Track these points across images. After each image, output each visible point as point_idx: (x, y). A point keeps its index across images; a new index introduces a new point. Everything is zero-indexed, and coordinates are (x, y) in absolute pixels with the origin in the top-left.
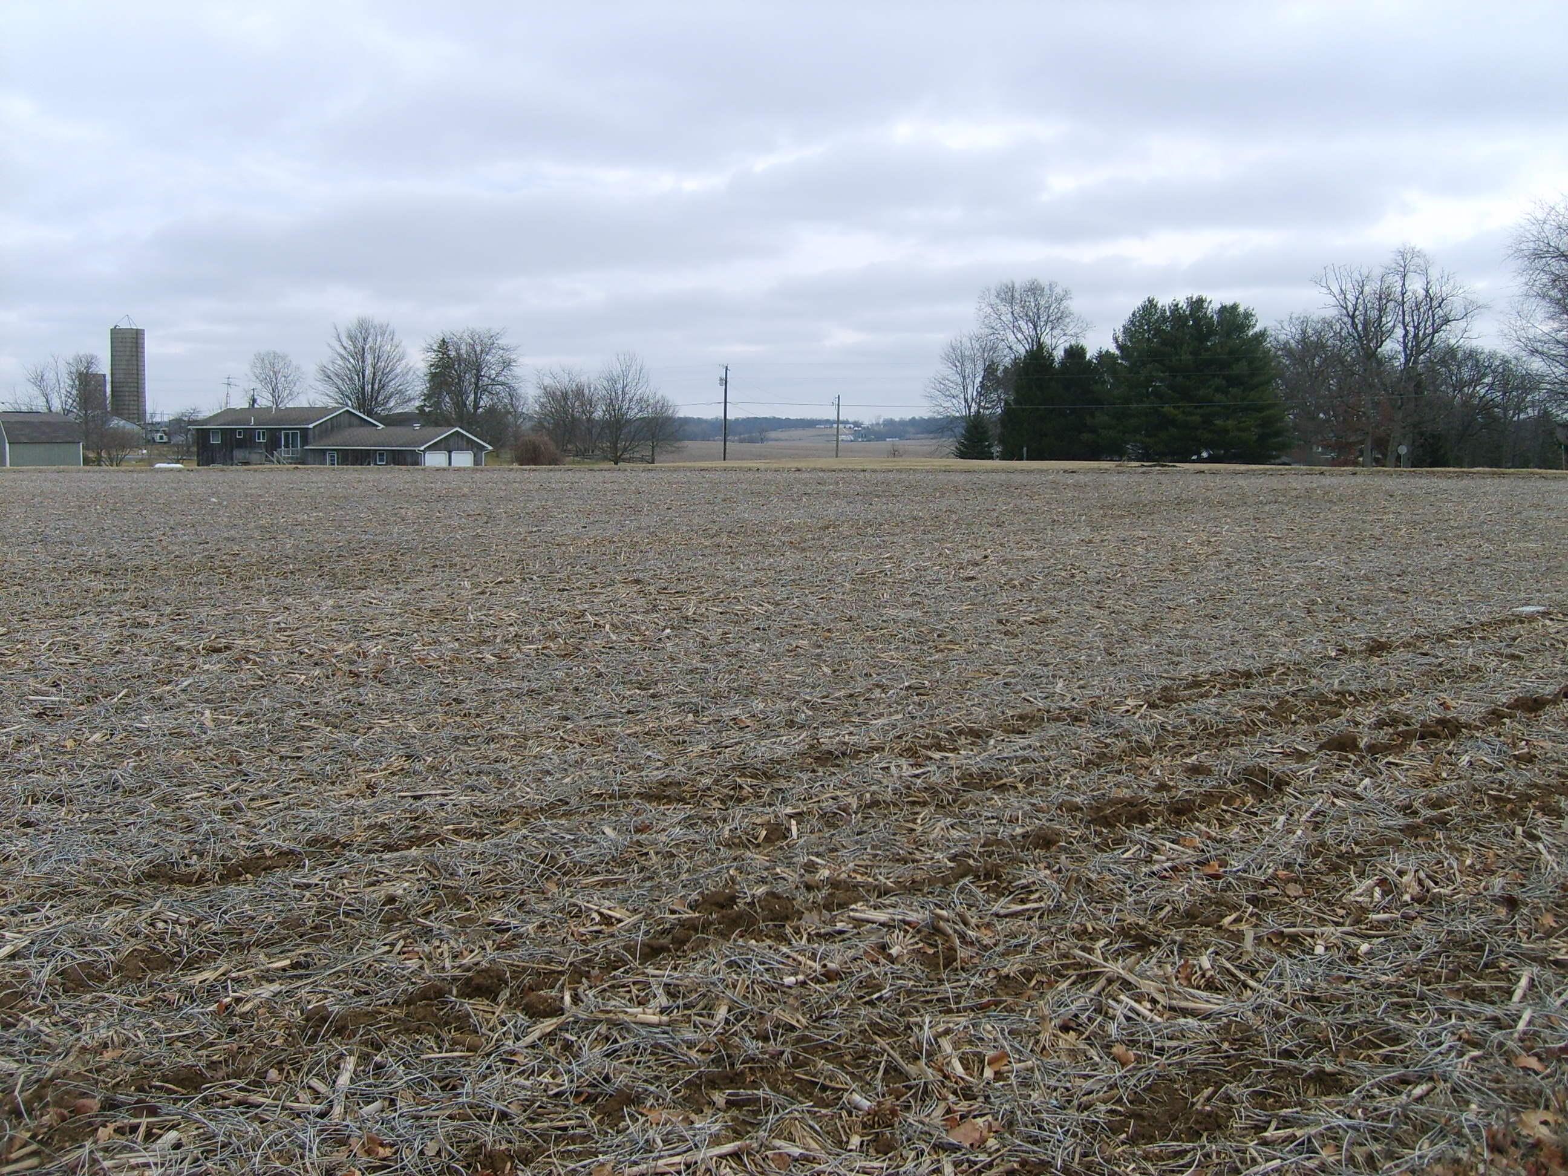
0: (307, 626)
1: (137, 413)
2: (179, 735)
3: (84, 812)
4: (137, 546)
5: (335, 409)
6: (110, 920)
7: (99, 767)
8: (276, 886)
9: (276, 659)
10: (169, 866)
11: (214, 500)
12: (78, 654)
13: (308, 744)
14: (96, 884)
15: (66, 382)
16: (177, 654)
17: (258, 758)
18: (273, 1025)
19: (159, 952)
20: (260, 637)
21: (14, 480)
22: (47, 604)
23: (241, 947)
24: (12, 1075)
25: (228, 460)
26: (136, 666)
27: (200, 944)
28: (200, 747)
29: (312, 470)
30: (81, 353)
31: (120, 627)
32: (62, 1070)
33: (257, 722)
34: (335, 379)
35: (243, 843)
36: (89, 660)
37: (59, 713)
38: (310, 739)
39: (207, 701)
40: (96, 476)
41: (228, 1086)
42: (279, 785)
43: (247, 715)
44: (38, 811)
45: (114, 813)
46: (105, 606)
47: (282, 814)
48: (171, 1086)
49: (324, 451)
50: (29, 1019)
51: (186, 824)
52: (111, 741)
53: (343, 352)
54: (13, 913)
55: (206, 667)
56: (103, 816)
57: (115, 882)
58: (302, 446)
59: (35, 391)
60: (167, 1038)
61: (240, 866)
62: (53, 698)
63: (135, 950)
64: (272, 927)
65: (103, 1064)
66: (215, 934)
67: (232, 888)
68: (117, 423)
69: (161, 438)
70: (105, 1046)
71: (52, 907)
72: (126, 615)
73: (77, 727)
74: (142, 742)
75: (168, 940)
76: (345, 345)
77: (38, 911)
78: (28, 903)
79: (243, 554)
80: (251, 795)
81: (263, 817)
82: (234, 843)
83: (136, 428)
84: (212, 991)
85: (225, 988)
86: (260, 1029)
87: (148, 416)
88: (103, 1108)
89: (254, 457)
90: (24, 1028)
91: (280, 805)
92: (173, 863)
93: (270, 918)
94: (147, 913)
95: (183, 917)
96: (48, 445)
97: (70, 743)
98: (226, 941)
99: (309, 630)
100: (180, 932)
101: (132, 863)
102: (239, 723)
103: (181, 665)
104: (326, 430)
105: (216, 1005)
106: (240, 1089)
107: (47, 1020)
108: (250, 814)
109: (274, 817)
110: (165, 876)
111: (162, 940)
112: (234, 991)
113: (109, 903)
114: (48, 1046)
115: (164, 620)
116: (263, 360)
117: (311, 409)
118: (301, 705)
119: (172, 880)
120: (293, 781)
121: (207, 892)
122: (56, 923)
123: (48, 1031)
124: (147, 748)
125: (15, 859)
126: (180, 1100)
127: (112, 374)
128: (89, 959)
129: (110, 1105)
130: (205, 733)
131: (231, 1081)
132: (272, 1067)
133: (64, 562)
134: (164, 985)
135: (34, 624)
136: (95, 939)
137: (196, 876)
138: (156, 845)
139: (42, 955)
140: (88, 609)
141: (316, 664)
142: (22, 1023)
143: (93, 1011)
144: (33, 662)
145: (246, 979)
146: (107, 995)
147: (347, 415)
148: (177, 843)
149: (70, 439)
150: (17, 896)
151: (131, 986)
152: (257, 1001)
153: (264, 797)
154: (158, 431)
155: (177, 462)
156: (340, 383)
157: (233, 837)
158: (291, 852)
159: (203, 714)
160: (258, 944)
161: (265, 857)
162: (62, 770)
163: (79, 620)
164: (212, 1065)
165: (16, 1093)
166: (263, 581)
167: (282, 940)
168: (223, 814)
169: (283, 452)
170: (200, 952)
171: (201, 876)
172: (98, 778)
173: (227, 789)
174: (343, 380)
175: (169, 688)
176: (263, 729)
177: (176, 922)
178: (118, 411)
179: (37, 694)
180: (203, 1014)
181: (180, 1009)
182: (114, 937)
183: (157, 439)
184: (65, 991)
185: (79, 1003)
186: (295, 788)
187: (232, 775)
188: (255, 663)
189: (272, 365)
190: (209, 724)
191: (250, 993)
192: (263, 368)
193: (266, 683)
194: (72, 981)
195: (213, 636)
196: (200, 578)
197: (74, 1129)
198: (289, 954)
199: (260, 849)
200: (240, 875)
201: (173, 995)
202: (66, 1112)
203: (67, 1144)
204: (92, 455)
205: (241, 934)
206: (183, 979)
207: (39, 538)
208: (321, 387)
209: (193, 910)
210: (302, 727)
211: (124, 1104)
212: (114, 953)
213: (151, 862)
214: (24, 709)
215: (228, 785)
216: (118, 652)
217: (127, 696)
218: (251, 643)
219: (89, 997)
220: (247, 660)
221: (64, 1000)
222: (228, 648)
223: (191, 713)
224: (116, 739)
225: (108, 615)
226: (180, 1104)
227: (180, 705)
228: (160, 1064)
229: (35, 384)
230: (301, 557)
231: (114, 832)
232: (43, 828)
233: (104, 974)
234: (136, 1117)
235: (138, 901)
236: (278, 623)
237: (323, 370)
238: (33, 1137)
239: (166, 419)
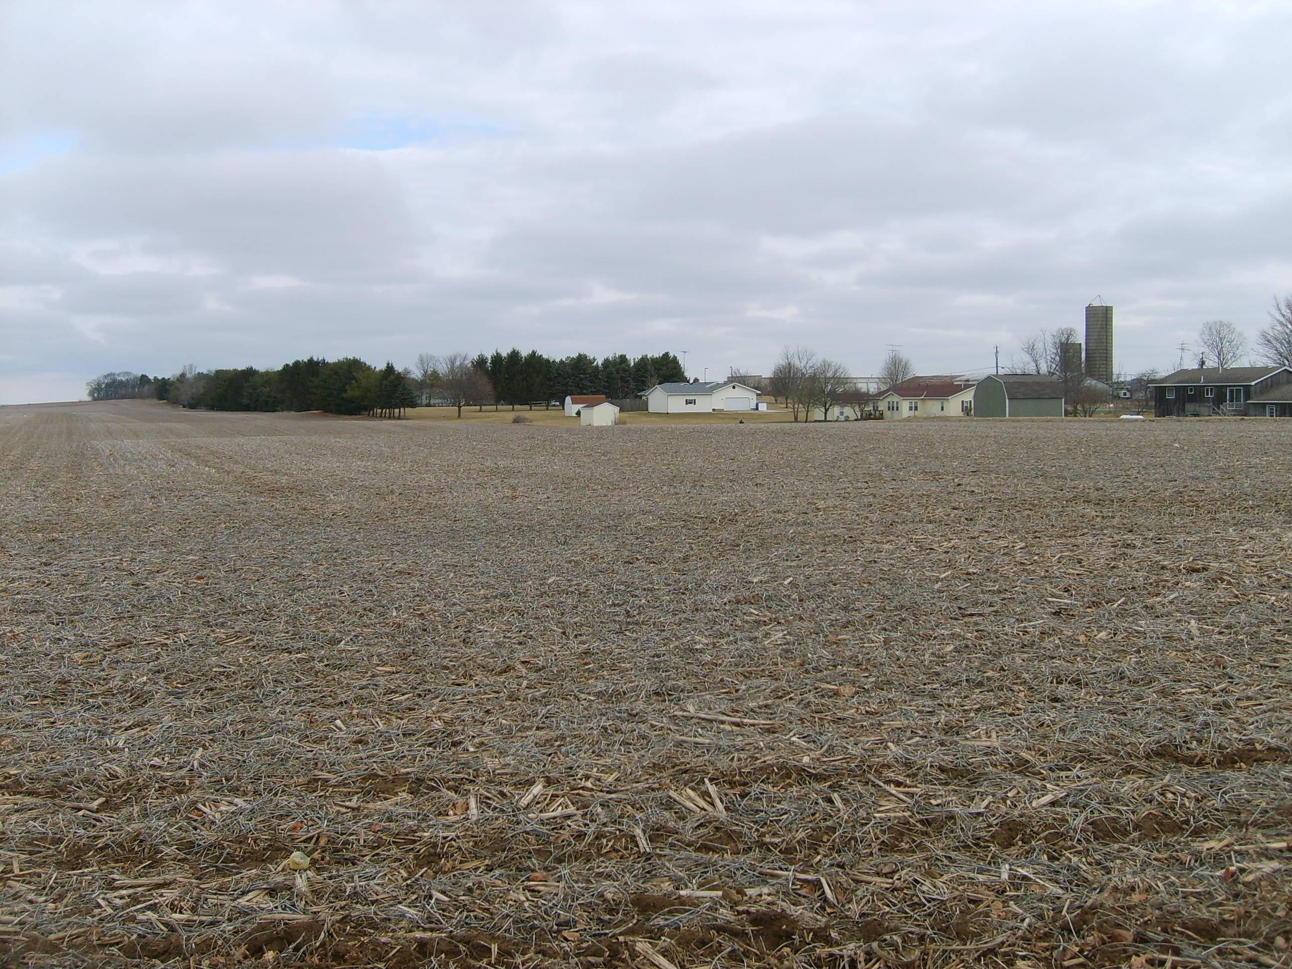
0: (1272, 554)
1: (1106, 375)
2: (1170, 638)
3: (1099, 695)
4: (1118, 482)
5: (1274, 369)
6: (1128, 786)
7: (1108, 659)
8: (1268, 777)
9: (1247, 582)
10: (1173, 748)
11: (1176, 445)
12: (1082, 567)
13: (1283, 656)
14: (1116, 755)
15: (1051, 351)
16: (1162, 572)
17: (1240, 665)
18: (1275, 897)
19: (1171, 818)
20: (1231, 561)
21: (1014, 428)
22: (1053, 525)
23: (1240, 825)
24: (1059, 898)
25: (1181, 412)
26: (1129, 579)
27: (1205, 817)
28: (1189, 651)
29: (1256, 420)
30: (1063, 327)
31: (1112, 546)
32: (1099, 902)
33: (1236, 633)
34: (1274, 342)
35: (1235, 735)
36: (1091, 572)
37: (1071, 613)
38: (1285, 652)
39: (1191, 612)
40: (1077, 425)
41: (1239, 943)
42: (1261, 690)
43: (1227, 627)
44: (1063, 690)
45: (1123, 698)
46: (1098, 529)
47: (1268, 714)
48: (1190, 933)
49: (1264, 405)
50: (1070, 856)
51: (1183, 714)
52: (1114, 639)
53: (1282, 319)
54: (1051, 769)
55: (1188, 584)
56: (1115, 700)
57: (1130, 755)
58: (1246, 400)
59: (1027, 358)
60: (1182, 892)
61: (1235, 755)
62: (1066, 601)
63: (1151, 813)
64: (1267, 812)
65: (1133, 903)
66: (1217, 810)
67: (1228, 773)
68: (1090, 382)
69: (1125, 394)
70: (1133, 889)
71: (1081, 768)
72: (1117, 537)
73: (1087, 626)
74: (1141, 642)
75: (1177, 809)
76: (1284, 313)
77: (1070, 770)
78: (1062, 763)
79: (1207, 491)
80: (1237, 696)
81: (1249, 715)
82: (1227, 735)
83: (1105, 387)
84: (1217, 859)
85: (1230, 858)
86: (1263, 899)
87: (1114, 377)
88: (1135, 940)
89: (1204, 410)
90: (1066, 862)
91: (1264, 707)
92: (1176, 746)
93: (1264, 804)
94: (1159, 784)
95: (1189, 792)
96: (1037, 401)
97: (1082, 638)
98: (1227, 818)
99: (1275, 558)
100: (1187, 804)
101: (1143, 742)
102: (1220, 633)
103: (1166, 581)
104: (1267, 387)
105: (1224, 871)
106: (1251, 948)
107: (1084, 860)
108: (1238, 711)
109: (1261, 716)
110: (1171, 755)
111: (1173, 809)
112: (1237, 862)
113: (1126, 772)
114: (1086, 880)
115: (1148, 543)
116: (1210, 328)
117: (1252, 369)
118: (1273, 622)
119: (1177, 760)
120: (1274, 687)
121: (1207, 773)
122: (1085, 782)
123: (1085, 868)
124: (1145, 647)
125: (1048, 726)
126: (1199, 946)
127: (1086, 343)
128: (1113, 815)
129: (1141, 939)
130: (1192, 639)
131: (1242, 939)
132: (1279, 935)
133: (1061, 493)
134: (1178, 847)
135: (1045, 541)
136: (1117, 800)
137: (1198, 759)
138: (1161, 729)
139: (1075, 806)
140: (1086, 531)
141: (1284, 587)
142: (1064, 858)
143: (1120, 858)
144: (1047, 571)
145: (1247, 853)
146: (1131, 847)
147: (1285, 374)
148: (1178, 730)
149: (1055, 396)
150: (1052, 756)
151: (1149, 843)
152: (1258, 874)
153: (1249, 698)
154: (1122, 389)
155: (1138, 414)
156: (1278, 346)
157: (1226, 729)
158: (1279, 749)
159: (1189, 623)
160: (1255, 824)
161: (1255, 750)
162: (1079, 659)
163: (1080, 541)
164: (1224, 922)
165: (1064, 912)
166: (1227, 514)
167: (1277, 824)
168: (1214, 709)
169: (1227, 406)
170: (1205, 824)
171: (1201, 759)
172: (1108, 668)
173: (1216, 688)
174: (1281, 343)
175: (1159, 599)
176: (1242, 640)
177: (1184, 795)
178: (1090, 373)
179: (1053, 596)
180: (1212, 877)
181: (1191, 869)
182: (1133, 800)
183: (1122, 395)
184: (1096, 839)
185: (1108, 849)
186: (1276, 693)
187: (1219, 676)
188: (1229, 583)
189: (1219, 333)
190: (1195, 632)
191: (1252, 865)
192: (1211, 334)
193: (1240, 601)
194: (1100, 831)
195: (1191, 559)
196: (1174, 509)
197: (1112, 952)
198: (1285, 838)
199: (1251, 742)
200: (1236, 762)
201: (1187, 858)
202: (1105, 937)
203: (1107, 964)
204: (1070, 408)
205: (1239, 814)
206: (1193, 844)
207: (1040, 473)
208: (1263, 350)
209: (1197, 787)
210: (1277, 641)
211: (1152, 940)
212: (1133, 812)
213: (1158, 742)
214: (1044, 608)
215: (1217, 685)
216: (1113, 567)
217: (1125, 603)
218: (1225, 566)
219: (1116, 846)
220: (1222, 581)
221: (1095, 844)
222: (1205, 569)
223: (1178, 621)
224: (1119, 638)
225: (1102, 537)
226: (1198, 950)
227: (1169, 614)
228: (1179, 912)
229: (1028, 352)
230: (1258, 495)
231: (1125, 714)
232: (1068, 704)
233: (1126, 830)
234: (1163, 953)
235: (1150, 773)
236: (1246, 551)
237: (1264, 335)
238: (1081, 951)
239: (1129, 379)
